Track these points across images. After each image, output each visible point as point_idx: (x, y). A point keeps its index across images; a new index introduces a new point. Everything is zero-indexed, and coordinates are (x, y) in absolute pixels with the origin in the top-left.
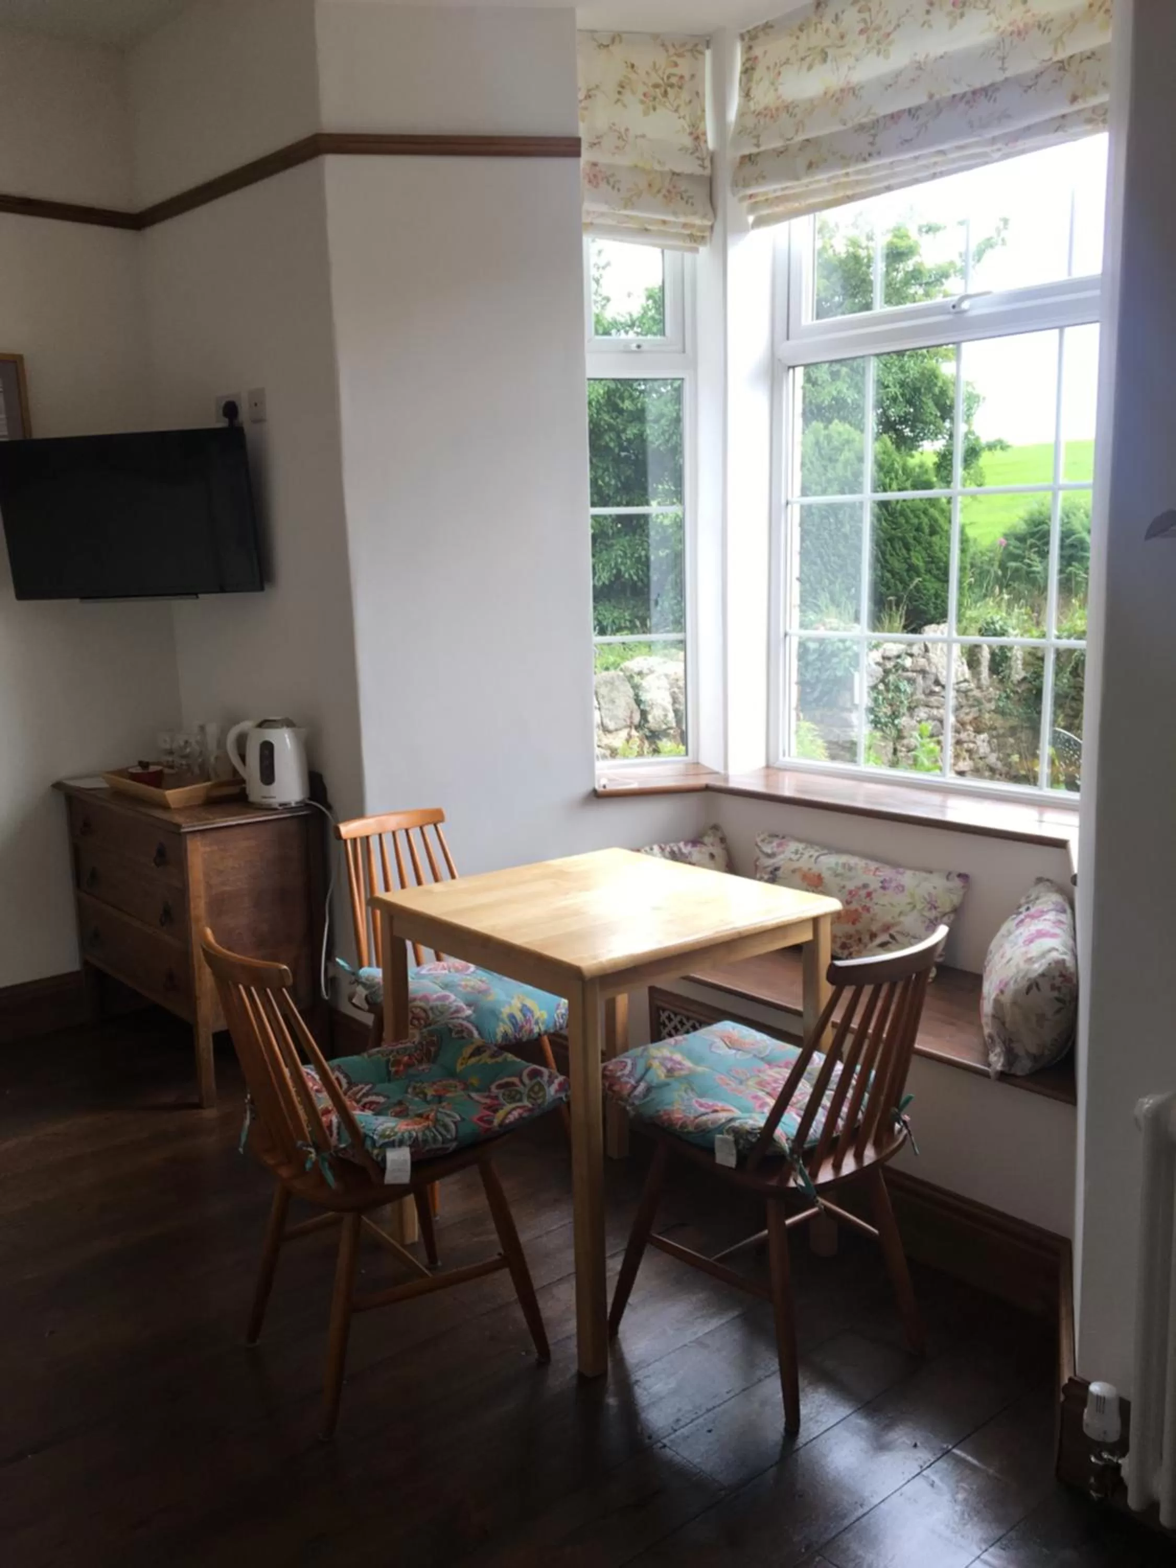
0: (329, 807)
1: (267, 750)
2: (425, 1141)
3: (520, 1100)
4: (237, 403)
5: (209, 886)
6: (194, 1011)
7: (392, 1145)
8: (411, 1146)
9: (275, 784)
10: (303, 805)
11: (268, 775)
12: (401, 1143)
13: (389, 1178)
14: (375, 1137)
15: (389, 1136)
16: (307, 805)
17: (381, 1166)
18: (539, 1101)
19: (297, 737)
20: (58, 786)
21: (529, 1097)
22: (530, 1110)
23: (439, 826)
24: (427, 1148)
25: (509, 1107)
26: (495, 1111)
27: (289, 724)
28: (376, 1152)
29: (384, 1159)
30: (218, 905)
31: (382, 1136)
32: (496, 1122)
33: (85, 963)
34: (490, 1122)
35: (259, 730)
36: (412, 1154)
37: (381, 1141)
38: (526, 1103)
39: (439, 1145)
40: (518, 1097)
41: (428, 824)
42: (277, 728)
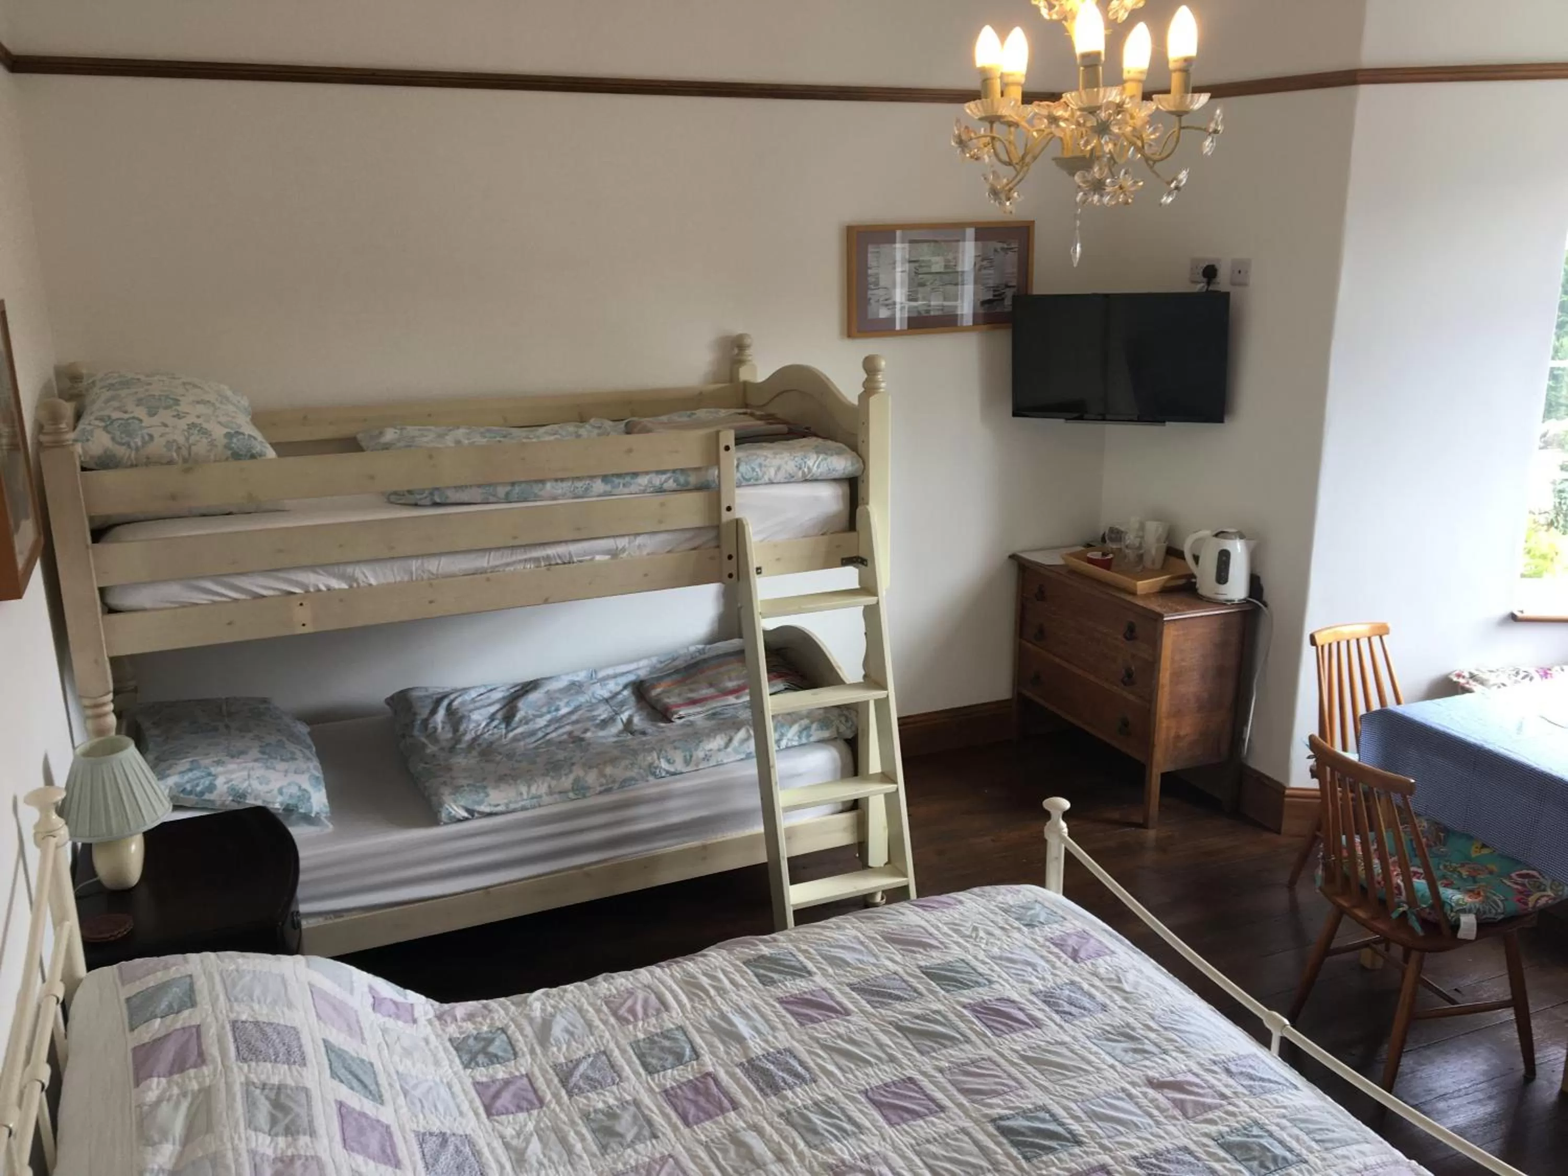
0: (1266, 605)
1: (1224, 558)
2: (1485, 913)
3: (1544, 890)
4: (1217, 266)
5: (1173, 661)
6: (1150, 755)
7: (1464, 911)
8: (1476, 914)
9: (1228, 584)
10: (1245, 602)
11: (1222, 576)
12: (1470, 911)
13: (1461, 935)
14: (1453, 904)
15: (1461, 905)
16: (1248, 602)
17: (1456, 926)
18: (1560, 893)
19: (1247, 546)
20: (1013, 557)
21: (1551, 888)
22: (1554, 899)
23: (1384, 638)
24: (1484, 916)
25: (1538, 894)
26: (1528, 896)
27: (1242, 536)
28: (1452, 914)
29: (1458, 920)
30: (1177, 676)
31: (1458, 904)
32: (1531, 904)
33: (1020, 695)
34: (1526, 904)
35: (1215, 539)
36: (1477, 919)
37: (1458, 908)
38: (1549, 893)
39: (1492, 916)
40: (1543, 887)
41: (1376, 635)
42: (1231, 539)
